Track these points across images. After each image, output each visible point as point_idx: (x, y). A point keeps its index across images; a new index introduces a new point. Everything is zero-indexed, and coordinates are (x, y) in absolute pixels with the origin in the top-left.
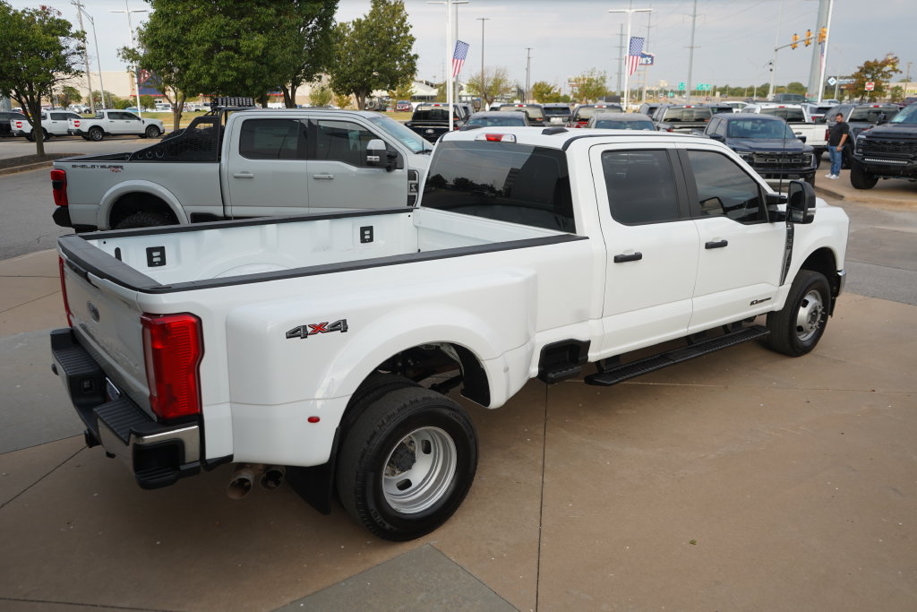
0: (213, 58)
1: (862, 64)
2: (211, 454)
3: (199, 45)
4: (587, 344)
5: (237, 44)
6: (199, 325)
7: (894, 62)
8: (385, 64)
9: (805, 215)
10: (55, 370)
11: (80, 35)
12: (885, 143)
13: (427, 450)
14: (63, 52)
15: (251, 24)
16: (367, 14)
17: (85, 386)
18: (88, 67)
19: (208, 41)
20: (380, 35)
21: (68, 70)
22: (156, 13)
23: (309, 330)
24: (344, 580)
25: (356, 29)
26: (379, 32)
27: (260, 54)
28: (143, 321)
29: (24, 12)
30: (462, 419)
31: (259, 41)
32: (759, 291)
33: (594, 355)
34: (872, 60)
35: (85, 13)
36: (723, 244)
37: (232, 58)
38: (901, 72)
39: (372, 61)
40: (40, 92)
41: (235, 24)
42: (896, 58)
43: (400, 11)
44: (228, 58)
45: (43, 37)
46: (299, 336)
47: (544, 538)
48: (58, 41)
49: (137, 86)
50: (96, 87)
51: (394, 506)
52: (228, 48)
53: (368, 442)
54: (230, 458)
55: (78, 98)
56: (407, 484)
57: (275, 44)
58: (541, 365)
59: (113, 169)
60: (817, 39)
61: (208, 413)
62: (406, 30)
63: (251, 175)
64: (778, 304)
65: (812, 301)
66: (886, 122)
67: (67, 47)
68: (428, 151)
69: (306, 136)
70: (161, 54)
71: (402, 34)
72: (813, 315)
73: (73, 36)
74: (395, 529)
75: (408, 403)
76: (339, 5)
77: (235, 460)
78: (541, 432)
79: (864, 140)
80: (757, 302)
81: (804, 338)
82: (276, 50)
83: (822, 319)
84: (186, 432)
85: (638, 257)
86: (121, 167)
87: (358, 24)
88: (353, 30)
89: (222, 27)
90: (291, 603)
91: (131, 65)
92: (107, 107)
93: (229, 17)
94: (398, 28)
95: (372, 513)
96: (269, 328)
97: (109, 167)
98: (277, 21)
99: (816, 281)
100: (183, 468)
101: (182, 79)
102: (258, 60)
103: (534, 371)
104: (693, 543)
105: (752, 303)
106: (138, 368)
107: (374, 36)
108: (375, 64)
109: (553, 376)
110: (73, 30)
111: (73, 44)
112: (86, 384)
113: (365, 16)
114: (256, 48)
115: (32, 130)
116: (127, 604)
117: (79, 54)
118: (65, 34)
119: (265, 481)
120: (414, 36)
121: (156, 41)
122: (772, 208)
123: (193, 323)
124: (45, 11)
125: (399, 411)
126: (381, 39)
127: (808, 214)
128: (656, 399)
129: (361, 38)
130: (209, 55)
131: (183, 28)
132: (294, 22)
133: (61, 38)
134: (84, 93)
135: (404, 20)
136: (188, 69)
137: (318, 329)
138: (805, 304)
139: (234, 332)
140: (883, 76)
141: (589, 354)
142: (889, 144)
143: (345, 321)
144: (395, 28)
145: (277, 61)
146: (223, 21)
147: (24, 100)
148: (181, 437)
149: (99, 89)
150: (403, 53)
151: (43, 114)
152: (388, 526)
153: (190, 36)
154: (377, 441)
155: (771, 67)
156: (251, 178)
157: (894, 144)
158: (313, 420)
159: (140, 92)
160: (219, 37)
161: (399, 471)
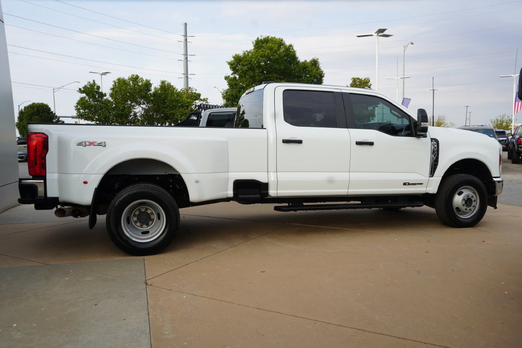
2: (49, 195)
4: (266, 184)
6: (47, 138)
13: (159, 218)
23: (87, 144)
33: (273, 193)
36: (371, 144)
46: (82, 145)
54: (57, 199)
58: (234, 190)
61: (48, 176)
65: (467, 192)
77: (60, 200)
80: (409, 184)
81: (466, 217)
84: (39, 182)
85: (299, 142)
99: (469, 180)
100: (37, 198)
103: (230, 194)
105: (405, 184)
123: (44, 137)
137: (92, 144)
138: (460, 193)
141: (269, 191)
143: (104, 142)
148: (36, 184)
158: (85, 183)
161: (146, 226)
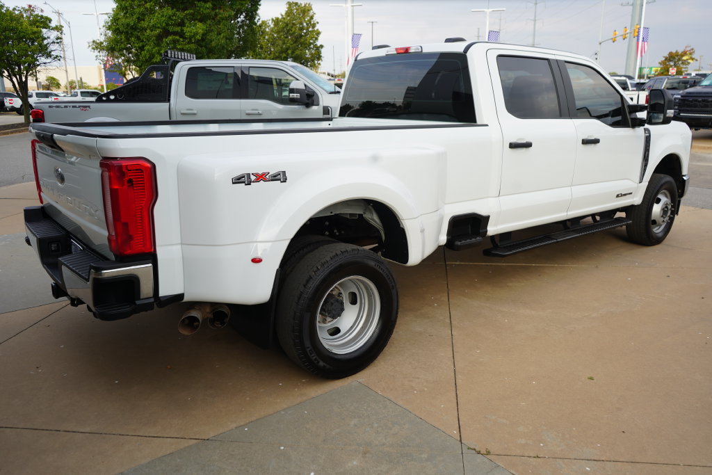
0: (162, 41)
1: (666, 55)
2: (163, 292)
3: (152, 31)
4: (487, 218)
5: (182, 30)
6: (153, 170)
7: (692, 52)
8: (298, 52)
9: (665, 116)
10: (28, 241)
11: (59, 28)
12: (696, 101)
13: (354, 302)
14: (45, 42)
15: (193, 15)
16: (284, 14)
17: (53, 249)
18: (64, 54)
19: (159, 28)
20: (293, 30)
21: (49, 55)
22: (117, 6)
23: (253, 178)
24: (284, 410)
25: (275, 25)
26: (292, 27)
27: (200, 38)
28: (102, 165)
29: (14, 9)
30: (385, 270)
31: (200, 28)
32: (623, 186)
33: (492, 230)
34: (674, 51)
35: (63, 18)
36: (596, 141)
37: (178, 41)
38: (696, 60)
39: (287, 49)
40: (27, 73)
41: (180, 14)
42: (692, 49)
43: (309, 10)
44: (175, 42)
45: (29, 28)
46: (244, 182)
47: (459, 376)
48: (41, 31)
49: (103, 71)
50: (72, 77)
51: (327, 347)
52: (175, 33)
53: (305, 286)
54: (181, 296)
55: (58, 86)
56: (337, 331)
57: (212, 31)
58: (448, 234)
59: (82, 108)
60: (632, 34)
62: (314, 26)
63: (195, 112)
64: (637, 199)
65: (664, 199)
66: (696, 86)
67: (48, 38)
68: (339, 92)
69: (239, 84)
70: (121, 39)
71: (310, 29)
72: (664, 211)
73: (53, 29)
74: (328, 366)
75: (339, 253)
76: (261, 3)
77: (186, 299)
78: (446, 299)
79: (679, 99)
80: (621, 195)
81: (658, 230)
82: (213, 36)
83: (671, 214)
84: (141, 269)
85: (528, 145)
86: (89, 107)
87: (276, 21)
88: (272, 26)
89: (170, 18)
90: (236, 428)
91: (98, 54)
92: (80, 88)
93: (175, 10)
94: (307, 24)
95: (308, 350)
96: (216, 175)
97: (79, 107)
98: (213, 13)
99: (666, 183)
100: (138, 302)
101: (138, 59)
102: (198, 42)
103: (443, 239)
104: (591, 379)
105: (618, 196)
106: (97, 213)
107: (288, 31)
108: (290, 52)
109: (459, 243)
110: (53, 24)
111: (53, 35)
112: (53, 247)
113: (282, 15)
114: (196, 34)
115: (22, 106)
116: (88, 430)
117: (58, 43)
118: (46, 27)
119: (212, 321)
120: (320, 30)
121: (118, 29)
122: (633, 116)
123: (148, 167)
124: (30, 9)
125: (332, 259)
126: (294, 33)
127: (667, 115)
128: (540, 275)
129: (278, 32)
130: (160, 38)
131: (138, 18)
132: (226, 14)
133: (44, 30)
134: (63, 82)
135: (312, 18)
136: (144, 50)
137: (261, 177)
138: (658, 201)
139: (185, 177)
140: (683, 63)
141: (489, 228)
142: (699, 102)
143: (284, 172)
144: (305, 24)
145: (213, 44)
146: (170, 12)
147: (14, 79)
149: (75, 79)
150: (311, 43)
151: (29, 94)
152: (321, 363)
153: (144, 24)
154: (312, 285)
155: (596, 56)
156: (195, 114)
157: (703, 101)
158: (256, 261)
159: (107, 82)
160: (167, 25)
161: (330, 319)
